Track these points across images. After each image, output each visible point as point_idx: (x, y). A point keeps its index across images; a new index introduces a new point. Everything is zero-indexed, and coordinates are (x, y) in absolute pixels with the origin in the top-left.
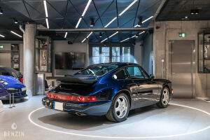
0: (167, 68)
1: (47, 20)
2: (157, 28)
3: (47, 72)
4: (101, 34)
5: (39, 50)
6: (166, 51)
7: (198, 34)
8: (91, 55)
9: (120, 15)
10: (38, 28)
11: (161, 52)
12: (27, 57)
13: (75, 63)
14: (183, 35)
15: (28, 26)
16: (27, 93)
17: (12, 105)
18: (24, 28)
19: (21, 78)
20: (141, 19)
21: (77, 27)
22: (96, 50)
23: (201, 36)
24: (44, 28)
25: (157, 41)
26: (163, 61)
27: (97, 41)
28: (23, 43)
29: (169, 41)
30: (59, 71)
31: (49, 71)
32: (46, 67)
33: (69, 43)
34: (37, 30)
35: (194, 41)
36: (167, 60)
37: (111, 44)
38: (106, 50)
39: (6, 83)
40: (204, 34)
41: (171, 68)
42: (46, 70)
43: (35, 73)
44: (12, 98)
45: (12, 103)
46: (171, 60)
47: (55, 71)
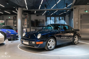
0: (79, 26)
1: (26, 6)
2: (75, 8)
3: (27, 28)
4: (50, 12)
5: (24, 18)
6: (78, 18)
8: (46, 20)
9: (57, 3)
10: (23, 9)
12: (19, 21)
13: (40, 24)
15: (19, 9)
16: (19, 37)
17: (12, 41)
18: (18, 9)
19: (17, 30)
20: (67, 5)
21: (39, 9)
22: (48, 18)
24: (26, 9)
25: (75, 14)
26: (77, 23)
27: (49, 14)
28: (17, 16)
29: (80, 14)
30: (33, 27)
31: (28, 27)
32: (27, 26)
33: (37, 15)
34: (23, 10)
36: (79, 22)
37: (55, 16)
38: (53, 18)
39: (10, 32)
41: (81, 26)
42: (27, 27)
43: (22, 28)
44: (12, 38)
45: (12, 40)
46: (81, 23)
47: (31, 27)
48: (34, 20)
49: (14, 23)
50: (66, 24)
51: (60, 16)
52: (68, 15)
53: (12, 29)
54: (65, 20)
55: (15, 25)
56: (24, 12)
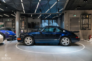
0: (69, 28)
1: (24, 10)
2: (65, 13)
3: (25, 29)
4: (44, 15)
5: (22, 21)
7: (81, 15)
8: (41, 23)
10: (21, 13)
11: (67, 22)
12: (17, 24)
14: (75, 16)
20: (59, 9)
22: (43, 21)
23: (82, 16)
24: (23, 13)
25: (65, 18)
26: (67, 25)
29: (70, 18)
30: (29, 29)
33: (33, 19)
35: (79, 18)
36: (69, 25)
37: (49, 19)
38: (47, 21)
39: (9, 33)
40: (83, 15)
41: (70, 28)
42: (24, 28)
43: (20, 30)
45: (11, 40)
46: (70, 25)
48: (30, 23)
49: (12, 25)
50: (58, 26)
51: (53, 19)
52: (60, 19)
53: (10, 30)
54: (57, 22)
55: (14, 27)
56: (22, 16)
